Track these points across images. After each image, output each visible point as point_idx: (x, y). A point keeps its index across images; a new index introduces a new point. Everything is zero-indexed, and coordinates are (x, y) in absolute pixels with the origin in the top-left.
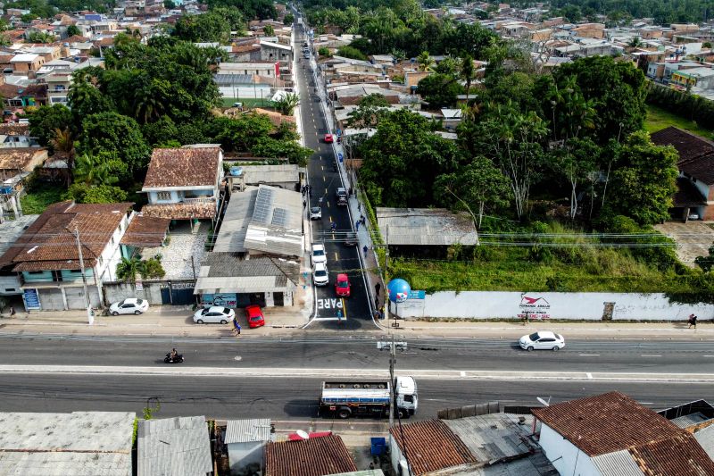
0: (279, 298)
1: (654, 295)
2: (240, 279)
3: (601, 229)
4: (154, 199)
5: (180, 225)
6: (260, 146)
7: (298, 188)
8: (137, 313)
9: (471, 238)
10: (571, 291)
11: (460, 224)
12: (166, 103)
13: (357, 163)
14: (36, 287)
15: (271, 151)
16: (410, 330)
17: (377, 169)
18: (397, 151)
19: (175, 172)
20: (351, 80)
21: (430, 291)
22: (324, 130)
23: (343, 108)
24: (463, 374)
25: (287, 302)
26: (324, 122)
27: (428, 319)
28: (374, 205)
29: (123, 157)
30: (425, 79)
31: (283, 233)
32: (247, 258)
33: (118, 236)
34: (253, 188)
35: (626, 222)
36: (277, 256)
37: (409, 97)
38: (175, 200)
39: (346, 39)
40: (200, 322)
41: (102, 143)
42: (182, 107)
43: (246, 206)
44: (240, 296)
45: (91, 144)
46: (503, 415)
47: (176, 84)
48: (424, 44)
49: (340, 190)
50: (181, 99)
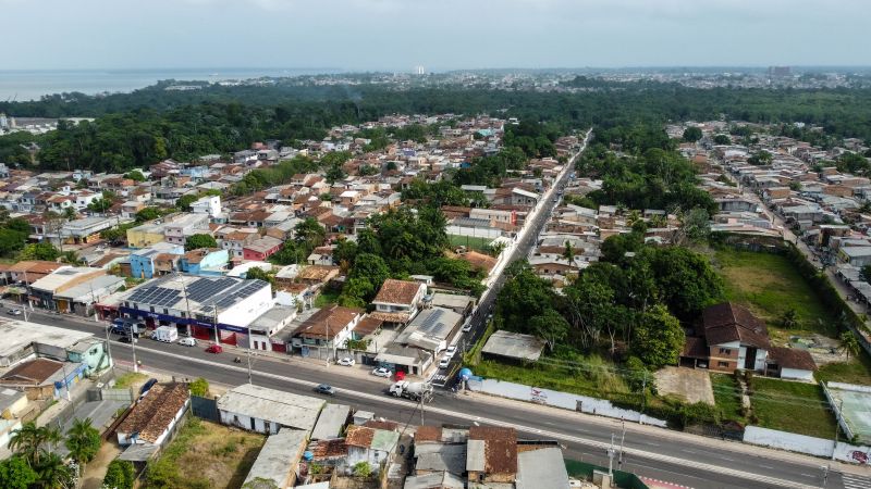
0: (415, 369)
2: (400, 357)
4: (378, 308)
5: (388, 325)
8: (349, 366)
9: (534, 356)
10: (557, 390)
11: (534, 347)
12: (408, 248)
14: (308, 346)
16: (471, 396)
19: (393, 295)
20: (569, 228)
23: (539, 255)
25: (419, 373)
27: (484, 393)
29: (372, 281)
31: (433, 337)
32: (407, 347)
33: (352, 326)
34: (437, 308)
35: (634, 361)
36: (422, 349)
38: (389, 310)
39: (597, 184)
40: (374, 375)
41: (362, 272)
42: (418, 251)
43: (426, 318)
44: (397, 365)
45: (357, 272)
48: (647, 200)
50: (417, 246)
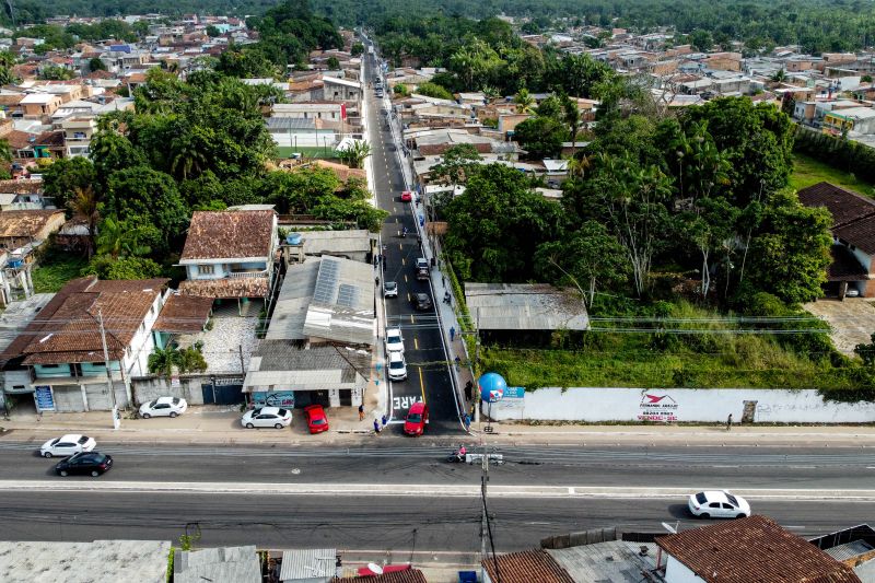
0: (346, 396)
1: (804, 392)
2: (299, 373)
3: (739, 309)
4: (194, 274)
5: (225, 305)
6: (323, 207)
7: (369, 258)
8: (173, 415)
9: (580, 321)
10: (703, 387)
11: (566, 303)
12: (209, 155)
13: (441, 227)
14: (51, 384)
15: (336, 213)
16: (505, 435)
17: (465, 235)
18: (490, 213)
19: (220, 241)
20: (434, 123)
21: (531, 388)
22: (400, 186)
23: (423, 159)
24: (572, 491)
26: (400, 176)
27: (528, 422)
28: (461, 280)
29: (156, 222)
30: (524, 123)
31: (350, 315)
32: (307, 347)
33: (150, 319)
34: (314, 259)
35: (770, 301)
36: (344, 344)
37: (505, 145)
38: (219, 274)
39: (427, 73)
40: (250, 426)
41: (131, 205)
42: (229, 161)
43: (306, 281)
44: (298, 394)
45: (118, 206)
46: (620, 543)
47: (222, 132)
48: (523, 80)
49: (421, 260)
50: (227, 150)
